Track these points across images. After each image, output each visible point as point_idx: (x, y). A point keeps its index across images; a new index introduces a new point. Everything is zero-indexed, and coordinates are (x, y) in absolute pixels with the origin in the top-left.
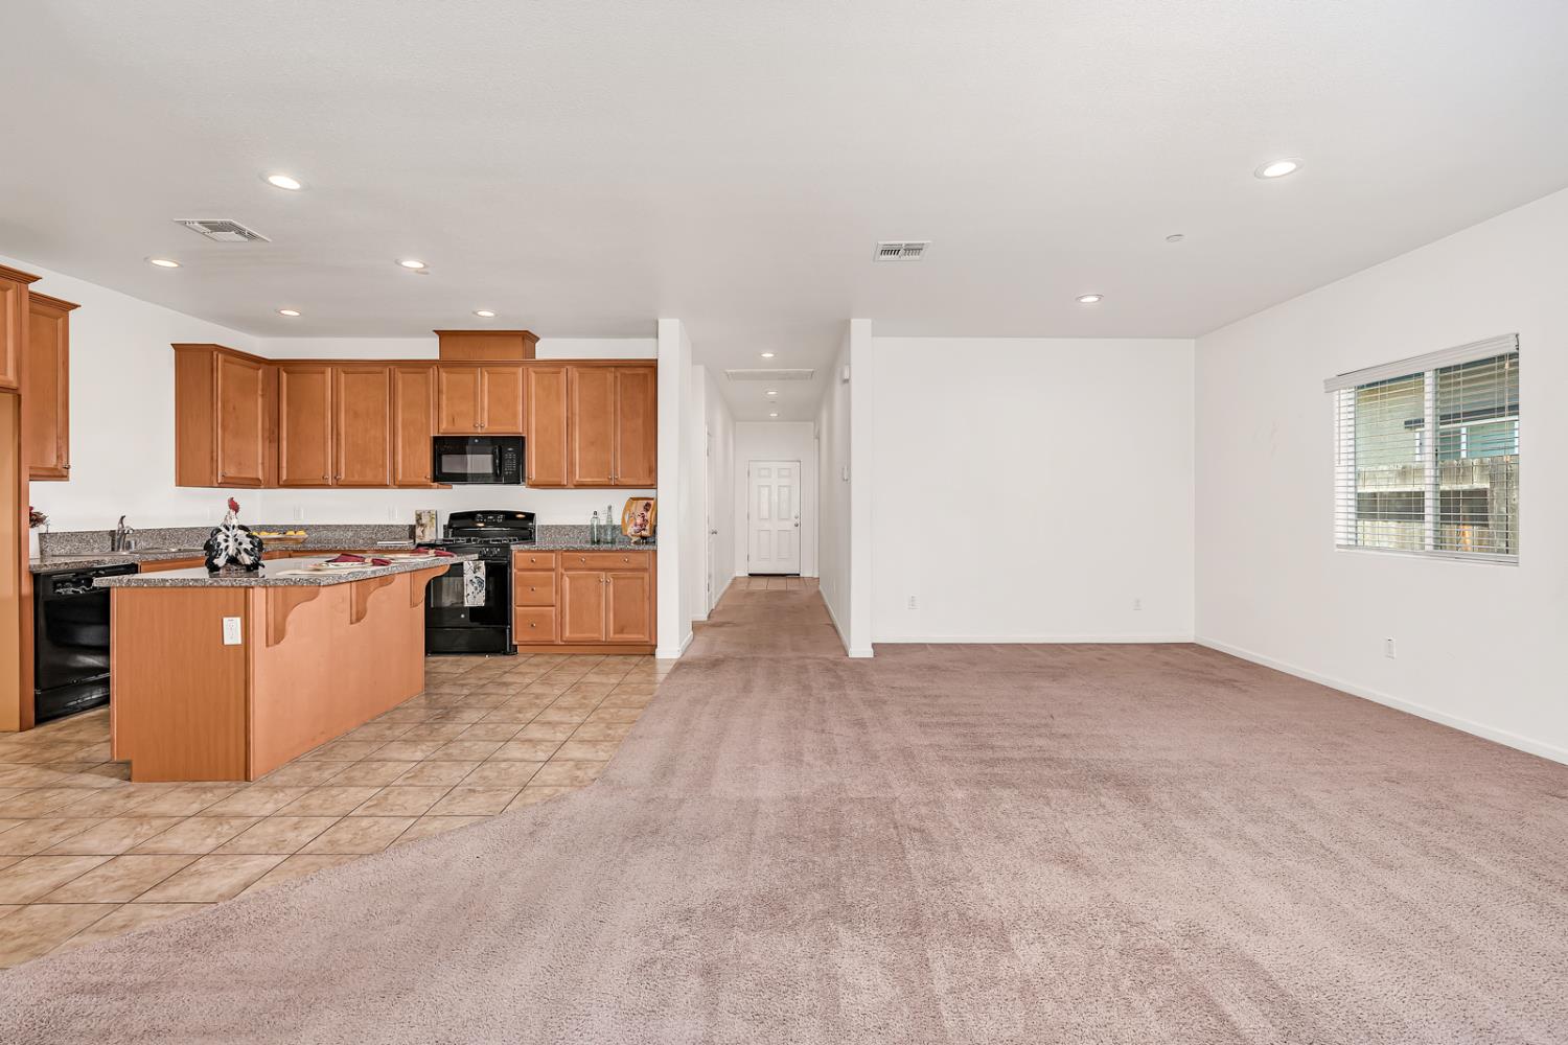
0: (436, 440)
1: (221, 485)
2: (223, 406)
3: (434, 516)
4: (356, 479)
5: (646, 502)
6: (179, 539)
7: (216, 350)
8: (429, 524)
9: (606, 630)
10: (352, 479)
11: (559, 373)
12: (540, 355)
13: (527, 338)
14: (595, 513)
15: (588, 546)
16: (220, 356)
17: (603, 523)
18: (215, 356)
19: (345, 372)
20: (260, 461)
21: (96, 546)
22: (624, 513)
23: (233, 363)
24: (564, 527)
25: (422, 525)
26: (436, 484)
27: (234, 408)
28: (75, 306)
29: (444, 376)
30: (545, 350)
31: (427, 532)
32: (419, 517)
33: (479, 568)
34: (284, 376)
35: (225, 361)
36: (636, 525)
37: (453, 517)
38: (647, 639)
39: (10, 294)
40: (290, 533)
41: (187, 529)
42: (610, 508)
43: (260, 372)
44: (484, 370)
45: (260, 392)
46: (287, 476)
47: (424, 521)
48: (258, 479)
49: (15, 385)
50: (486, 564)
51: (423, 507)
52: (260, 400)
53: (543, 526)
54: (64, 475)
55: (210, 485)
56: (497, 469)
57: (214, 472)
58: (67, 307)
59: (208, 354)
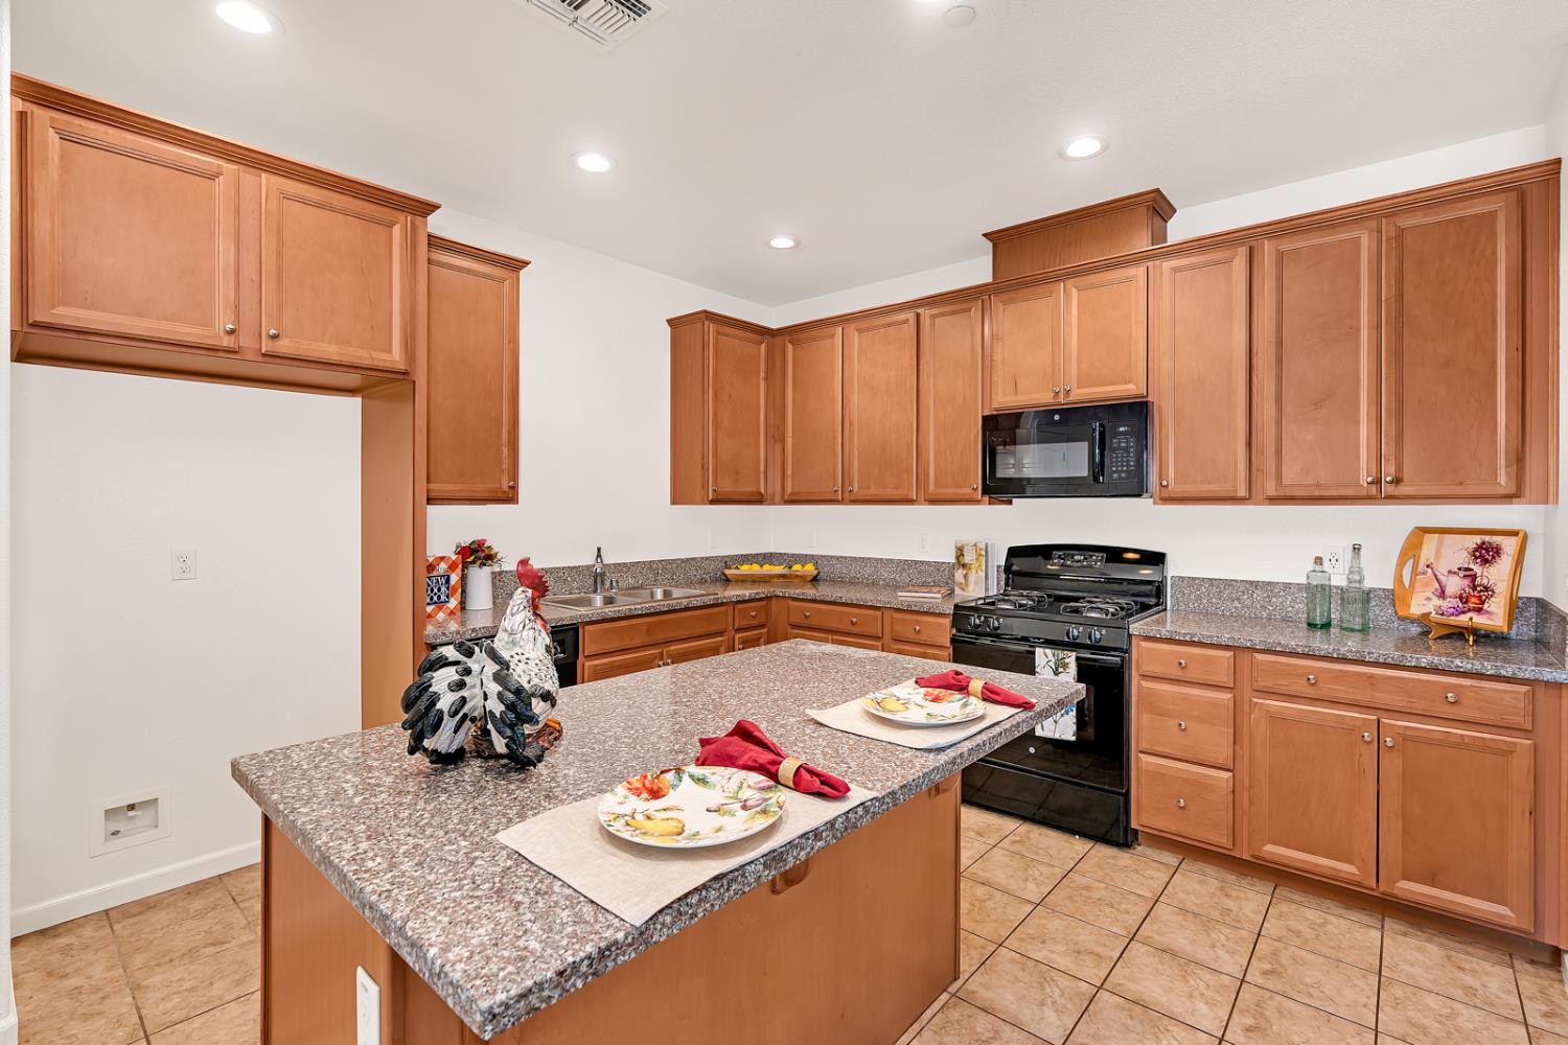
0: (990, 421)
1: (712, 502)
2: (716, 395)
3: (985, 553)
4: (874, 492)
5: (1478, 539)
6: (674, 573)
7: (707, 318)
8: (975, 565)
10: (866, 492)
11: (1229, 261)
13: (1157, 207)
14: (1319, 560)
16: (711, 325)
17: (1338, 581)
18: (706, 327)
19: (856, 332)
20: (763, 467)
21: (575, 585)
22: (1401, 565)
23: (728, 335)
24: (1229, 583)
25: (964, 566)
26: (987, 498)
27: (730, 397)
28: (528, 264)
29: (998, 308)
31: (972, 577)
32: (960, 552)
33: (1065, 666)
34: (790, 348)
35: (718, 333)
36: (1442, 594)
37: (1013, 552)
38: (1526, 924)
39: (397, 230)
40: (796, 567)
41: (683, 561)
42: (1357, 549)
43: (763, 346)
44: (1070, 283)
45: (762, 375)
46: (793, 488)
47: (967, 559)
48: (759, 493)
49: (401, 366)
50: (1078, 658)
51: (968, 537)
52: (762, 384)
53: (1182, 578)
54: (510, 497)
55: (703, 503)
56: (1098, 469)
57: (705, 486)
58: (516, 265)
59: (699, 325)
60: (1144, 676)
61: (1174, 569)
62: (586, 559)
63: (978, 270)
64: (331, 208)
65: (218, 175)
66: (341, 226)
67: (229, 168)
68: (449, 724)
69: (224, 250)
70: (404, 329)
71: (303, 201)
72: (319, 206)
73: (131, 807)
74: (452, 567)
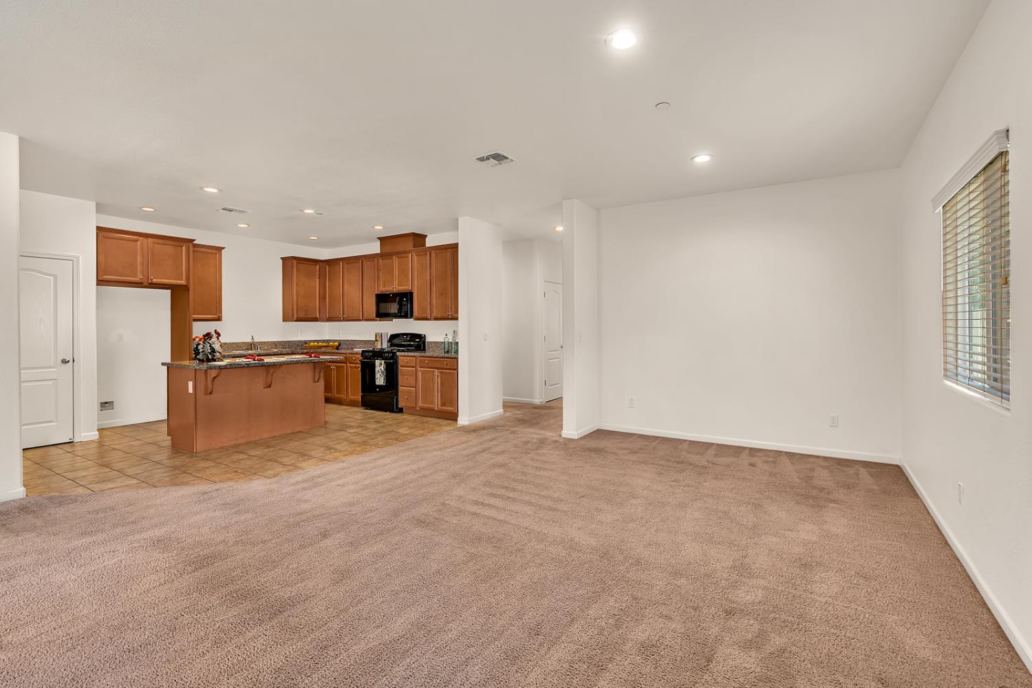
0: (378, 296)
1: (296, 321)
3: (380, 336)
6: (284, 346)
7: (294, 258)
9: (437, 405)
10: (349, 317)
11: (426, 254)
12: (428, 245)
13: (424, 237)
14: (447, 335)
15: (443, 355)
17: (450, 341)
18: (293, 262)
19: (347, 264)
20: (317, 309)
23: (301, 263)
26: (379, 319)
28: (224, 248)
29: (381, 261)
30: (430, 242)
31: (379, 344)
32: (376, 336)
33: (382, 364)
34: (327, 267)
37: (391, 336)
38: (454, 411)
39: (183, 248)
40: (331, 343)
41: (288, 342)
42: (454, 332)
43: (318, 267)
44: (396, 256)
45: (318, 276)
47: (378, 339)
48: (316, 318)
49: (186, 284)
50: (385, 362)
51: (380, 331)
52: (317, 281)
53: (429, 342)
54: (219, 319)
55: (292, 321)
56: (400, 310)
57: (293, 316)
58: (221, 249)
59: (290, 261)
60: (401, 366)
61: (429, 339)
62: (249, 340)
63: (375, 248)
64: (165, 244)
65: (137, 241)
66: (169, 249)
67: (141, 238)
68: (201, 354)
69: (139, 259)
70: (186, 274)
71: (159, 244)
72: (164, 244)
73: (106, 403)
74: (200, 340)
